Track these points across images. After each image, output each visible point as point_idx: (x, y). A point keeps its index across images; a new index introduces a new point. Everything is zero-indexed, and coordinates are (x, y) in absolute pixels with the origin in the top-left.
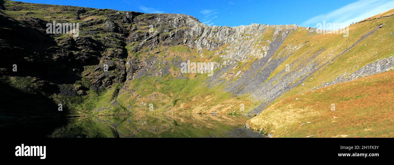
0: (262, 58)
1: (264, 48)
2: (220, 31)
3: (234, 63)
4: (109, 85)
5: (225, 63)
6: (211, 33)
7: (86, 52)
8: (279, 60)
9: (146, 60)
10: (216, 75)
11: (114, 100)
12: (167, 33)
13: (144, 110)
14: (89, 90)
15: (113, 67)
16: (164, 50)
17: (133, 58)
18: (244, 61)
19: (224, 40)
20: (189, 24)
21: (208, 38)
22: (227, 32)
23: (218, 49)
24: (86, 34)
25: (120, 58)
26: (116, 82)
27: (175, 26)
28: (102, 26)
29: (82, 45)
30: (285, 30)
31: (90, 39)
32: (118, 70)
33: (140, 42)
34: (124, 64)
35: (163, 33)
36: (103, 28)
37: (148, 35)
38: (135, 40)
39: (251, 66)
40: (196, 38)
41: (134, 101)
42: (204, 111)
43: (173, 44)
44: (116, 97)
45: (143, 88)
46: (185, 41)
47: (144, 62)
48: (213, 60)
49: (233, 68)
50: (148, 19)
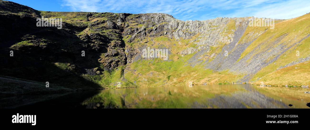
0: (230, 43)
1: (230, 36)
2: (192, 24)
3: (207, 48)
4: (116, 67)
5: (199, 48)
6: (185, 26)
7: (98, 44)
8: (245, 44)
9: (139, 48)
10: (194, 57)
11: (122, 78)
12: (152, 28)
13: (146, 84)
14: (104, 71)
15: (117, 54)
16: (150, 40)
17: (129, 47)
18: (215, 46)
19: (195, 31)
20: (167, 20)
21: (183, 29)
22: (197, 25)
23: (191, 38)
24: (95, 31)
25: (121, 47)
26: (120, 65)
27: (156, 22)
28: (105, 25)
29: (94, 39)
30: (245, 21)
31: (98, 34)
32: (121, 56)
33: (132, 35)
34: (124, 52)
35: (148, 27)
36: (106, 26)
37: (137, 30)
38: (129, 34)
39: (222, 49)
40: (173, 31)
41: (137, 77)
42: (196, 83)
43: (157, 35)
44: (123, 75)
45: (142, 69)
46: (166, 33)
47: (137, 49)
48: (190, 46)
49: (207, 51)
50: (136, 18)
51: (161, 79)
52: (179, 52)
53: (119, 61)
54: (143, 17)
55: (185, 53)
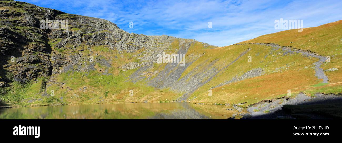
2: (137, 37)
3: (151, 64)
4: (34, 77)
5: (143, 64)
6: (130, 39)
7: (5, 44)
8: (186, 64)
9: (70, 57)
10: (137, 73)
11: (43, 92)
12: (90, 34)
13: (77, 101)
14: (13, 82)
15: (37, 60)
16: (87, 48)
17: (57, 53)
19: (140, 45)
20: (110, 29)
21: (127, 42)
22: (143, 39)
23: (135, 52)
24: (3, 25)
25: (44, 53)
26: (42, 75)
27: (97, 29)
28: (20, 19)
30: (187, 43)
31: (8, 30)
32: (43, 64)
33: (63, 39)
34: (49, 59)
35: (86, 33)
36: (22, 21)
37: (71, 33)
38: (58, 37)
39: (165, 67)
40: (116, 41)
41: (65, 92)
42: (137, 101)
43: (96, 44)
44: (44, 89)
45: (73, 82)
46: (107, 43)
47: (69, 58)
48: (133, 61)
49: (150, 68)
50: (70, 19)
51: (97, 95)
52: (120, 66)
53: (39, 71)
54: (80, 20)
55: (128, 67)
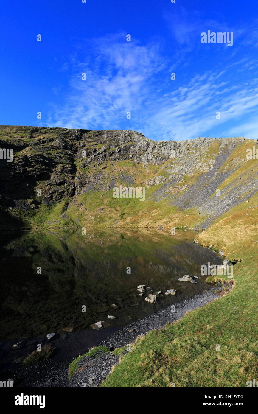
0: (208, 172)
1: (210, 162)
2: (165, 145)
3: (180, 177)
4: (59, 199)
5: (170, 177)
6: (157, 148)
7: (38, 169)
8: (226, 173)
9: (93, 175)
10: (162, 189)
11: (64, 214)
12: (114, 149)
13: (92, 223)
14: (41, 204)
15: (63, 182)
16: (110, 165)
17: (81, 173)
18: (189, 175)
19: (169, 154)
20: (135, 140)
21: (153, 152)
22: (172, 147)
23: (163, 163)
24: (38, 151)
25: (70, 174)
26: (65, 197)
27: (121, 142)
28: (53, 143)
29: (35, 162)
30: (231, 143)
31: (42, 156)
32: (68, 185)
33: (88, 158)
34: (73, 179)
35: (109, 148)
36: (54, 146)
37: (95, 151)
39: (197, 179)
40: (141, 153)
41: (82, 214)
42: (151, 225)
43: (120, 159)
44: (65, 211)
45: (91, 202)
46: (131, 156)
47: (92, 177)
48: (159, 174)
49: (178, 182)
50: (95, 136)
52: (144, 182)
53: (63, 192)
54: (104, 135)
55: (152, 183)
